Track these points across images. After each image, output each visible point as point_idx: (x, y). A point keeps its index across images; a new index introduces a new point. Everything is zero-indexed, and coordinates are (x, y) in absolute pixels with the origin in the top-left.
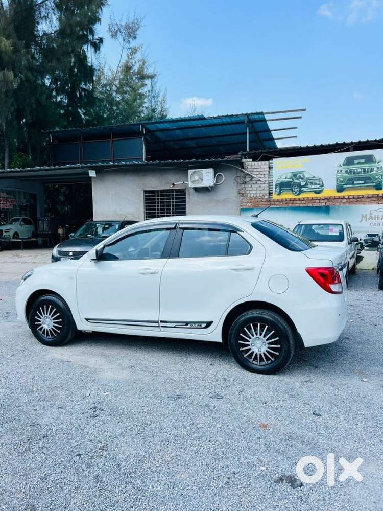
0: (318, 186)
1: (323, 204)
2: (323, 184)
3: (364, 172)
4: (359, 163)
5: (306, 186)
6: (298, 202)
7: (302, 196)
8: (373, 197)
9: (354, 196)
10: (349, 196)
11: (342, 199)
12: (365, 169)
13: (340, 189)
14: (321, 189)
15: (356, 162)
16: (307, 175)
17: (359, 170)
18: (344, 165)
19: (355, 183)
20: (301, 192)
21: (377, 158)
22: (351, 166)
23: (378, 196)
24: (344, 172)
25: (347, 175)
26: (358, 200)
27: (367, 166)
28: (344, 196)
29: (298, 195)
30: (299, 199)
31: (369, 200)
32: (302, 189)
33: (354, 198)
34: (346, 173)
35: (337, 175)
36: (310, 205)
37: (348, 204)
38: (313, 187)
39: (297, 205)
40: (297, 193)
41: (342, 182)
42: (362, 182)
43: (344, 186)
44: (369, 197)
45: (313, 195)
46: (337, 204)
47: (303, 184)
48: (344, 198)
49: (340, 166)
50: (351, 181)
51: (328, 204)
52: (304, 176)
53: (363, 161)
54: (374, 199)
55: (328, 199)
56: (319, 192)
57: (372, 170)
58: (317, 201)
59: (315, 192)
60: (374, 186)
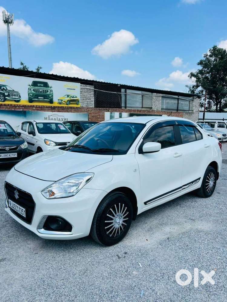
0: (17, 97)
1: (21, 110)
2: (20, 96)
3: (43, 92)
4: (40, 86)
5: (8, 96)
6: (4, 107)
7: (7, 103)
8: (49, 107)
9: (39, 106)
10: (37, 106)
11: (32, 107)
12: (43, 90)
13: (31, 101)
14: (19, 99)
15: (39, 85)
16: (8, 89)
17: (41, 90)
18: (32, 85)
19: (39, 98)
20: (5, 100)
21: (50, 84)
22: (36, 87)
23: (51, 107)
24: (32, 90)
25: (34, 92)
26: (42, 108)
27: (45, 88)
28: (34, 105)
29: (4, 101)
30: (5, 105)
31: (47, 109)
32: (6, 98)
33: (39, 107)
34: (33, 91)
35: (28, 92)
36: (13, 109)
37: (36, 111)
38: (14, 97)
39: (4, 109)
40: (3, 100)
41: (31, 96)
42: (42, 98)
43: (33, 99)
44: (47, 107)
45: (14, 103)
46: (30, 110)
47: (6, 94)
48: (34, 107)
49: (30, 86)
50: (37, 96)
51: (24, 110)
52: (6, 88)
53: (42, 85)
54: (50, 109)
55: (24, 106)
56: (18, 101)
57: (48, 91)
58: (17, 107)
59: (15, 101)
60: (49, 101)
